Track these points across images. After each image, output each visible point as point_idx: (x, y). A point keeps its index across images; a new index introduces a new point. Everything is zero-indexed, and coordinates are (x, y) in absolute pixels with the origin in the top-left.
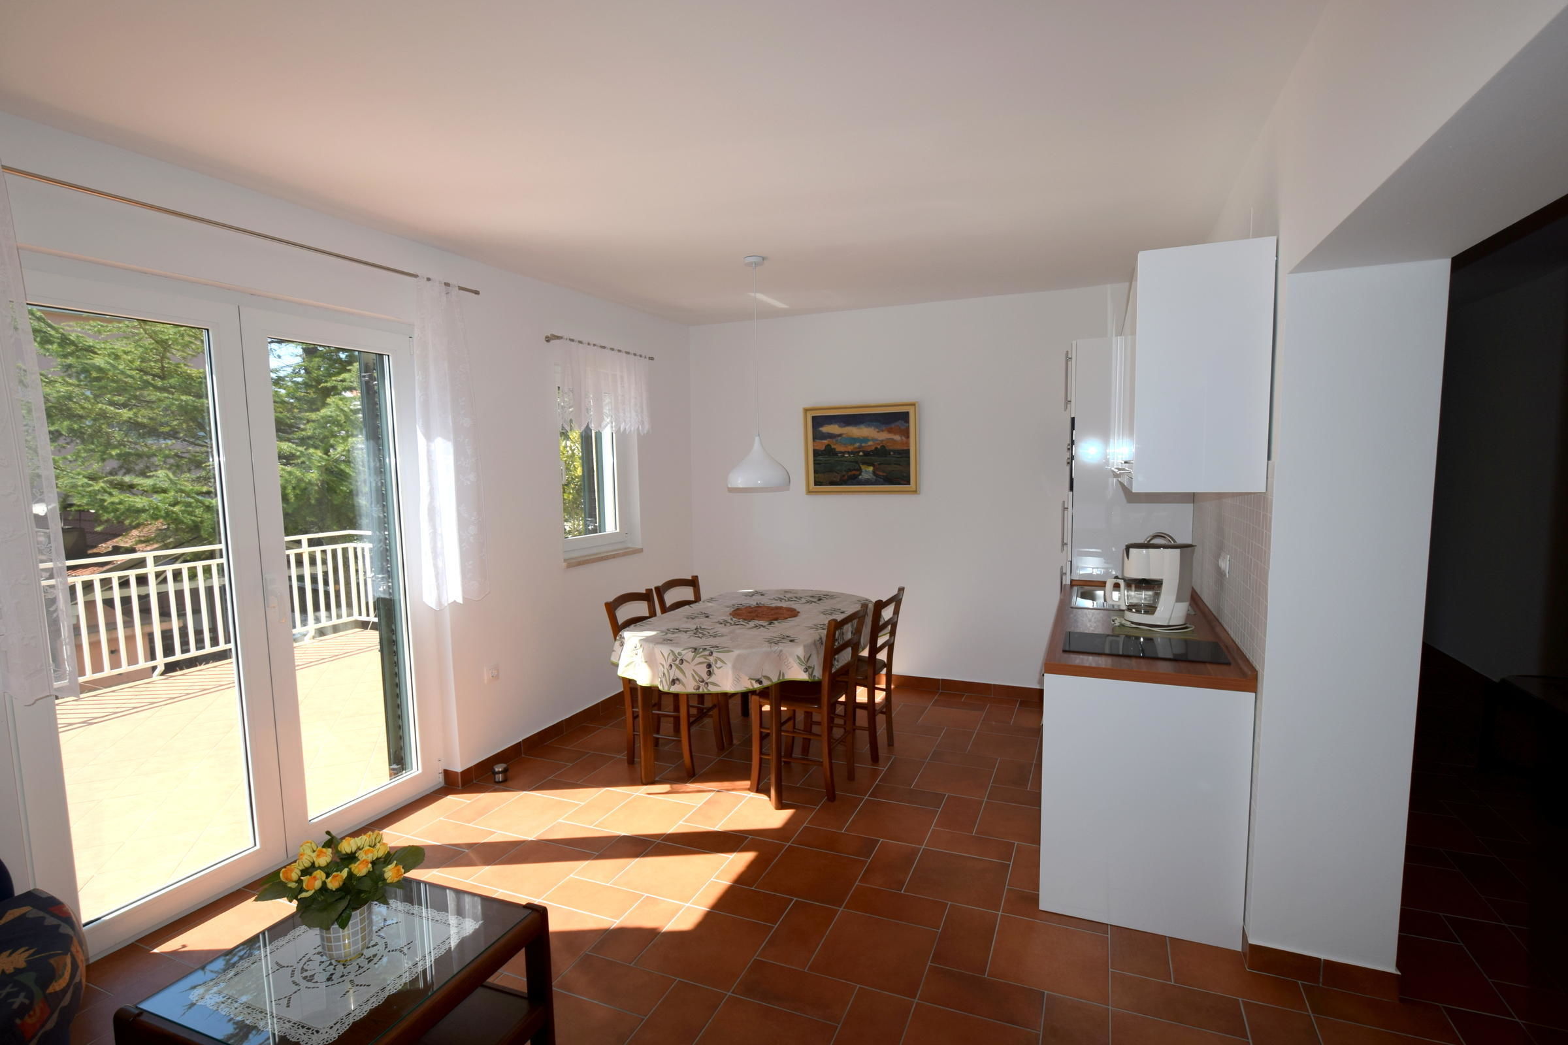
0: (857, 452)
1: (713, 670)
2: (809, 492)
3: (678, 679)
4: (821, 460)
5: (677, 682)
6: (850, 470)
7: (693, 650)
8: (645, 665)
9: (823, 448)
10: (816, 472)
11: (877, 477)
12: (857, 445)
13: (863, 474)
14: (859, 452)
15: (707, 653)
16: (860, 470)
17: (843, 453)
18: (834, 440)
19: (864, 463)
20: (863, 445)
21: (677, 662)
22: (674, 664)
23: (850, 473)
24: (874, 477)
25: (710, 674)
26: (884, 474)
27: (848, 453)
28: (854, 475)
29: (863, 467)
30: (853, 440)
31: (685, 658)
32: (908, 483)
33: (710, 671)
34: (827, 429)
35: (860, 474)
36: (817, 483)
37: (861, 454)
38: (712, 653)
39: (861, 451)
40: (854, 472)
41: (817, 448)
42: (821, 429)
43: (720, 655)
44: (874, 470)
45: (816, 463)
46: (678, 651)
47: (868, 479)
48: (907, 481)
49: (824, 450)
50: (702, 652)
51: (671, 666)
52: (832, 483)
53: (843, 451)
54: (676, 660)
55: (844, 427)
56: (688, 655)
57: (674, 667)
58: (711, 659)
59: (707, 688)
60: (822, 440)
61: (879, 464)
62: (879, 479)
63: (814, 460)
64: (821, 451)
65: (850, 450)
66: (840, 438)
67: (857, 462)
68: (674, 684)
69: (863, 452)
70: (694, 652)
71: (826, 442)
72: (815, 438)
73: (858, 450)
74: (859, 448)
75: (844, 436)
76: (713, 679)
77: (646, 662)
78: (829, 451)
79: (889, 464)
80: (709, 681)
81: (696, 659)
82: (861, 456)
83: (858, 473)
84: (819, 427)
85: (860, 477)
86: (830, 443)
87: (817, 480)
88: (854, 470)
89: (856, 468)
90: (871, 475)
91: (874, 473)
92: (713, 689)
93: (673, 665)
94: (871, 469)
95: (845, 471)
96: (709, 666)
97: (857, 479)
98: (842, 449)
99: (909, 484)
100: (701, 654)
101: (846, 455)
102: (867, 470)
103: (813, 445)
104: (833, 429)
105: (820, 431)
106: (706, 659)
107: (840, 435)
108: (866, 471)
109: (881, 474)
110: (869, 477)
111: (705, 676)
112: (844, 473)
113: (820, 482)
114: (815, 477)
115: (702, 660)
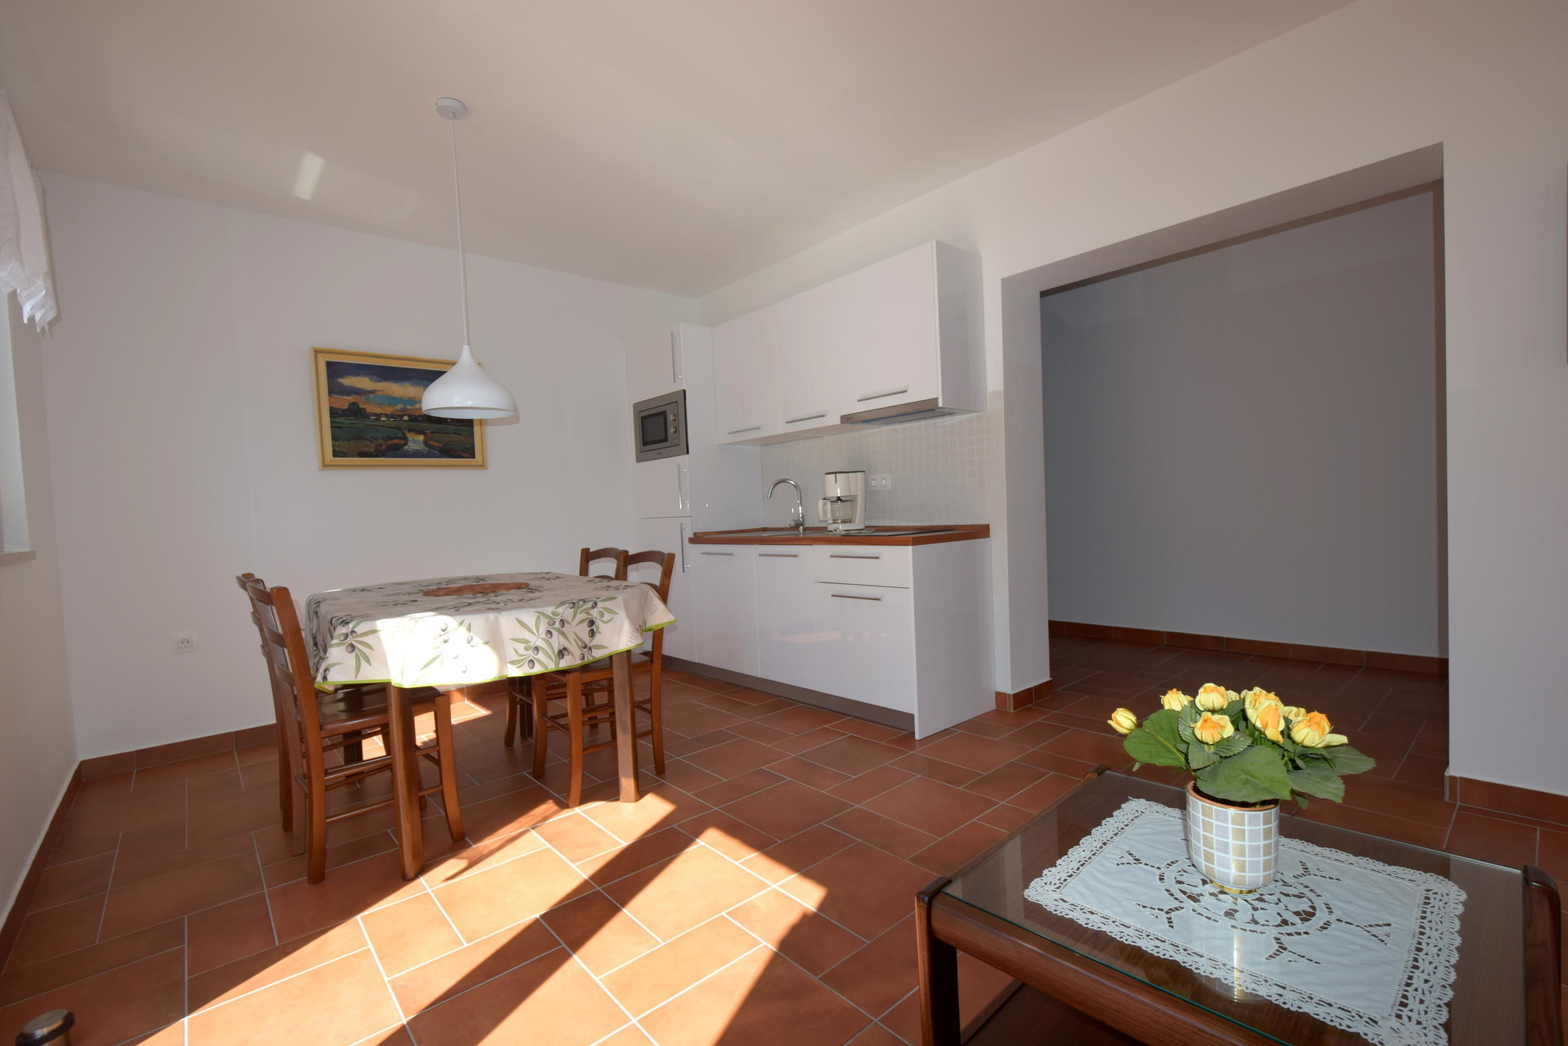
0: (399, 416)
1: (597, 628)
2: (325, 466)
3: (565, 649)
4: (343, 423)
5: (566, 653)
6: (390, 438)
7: (571, 605)
8: (487, 647)
9: (346, 407)
10: (335, 438)
11: (429, 447)
12: (400, 406)
13: (409, 444)
14: (403, 416)
15: (590, 605)
16: (405, 438)
17: (379, 416)
18: (363, 398)
19: (410, 430)
20: (409, 407)
21: (557, 625)
22: (555, 629)
23: (390, 442)
24: (427, 449)
25: (592, 634)
26: (441, 445)
27: (386, 415)
28: (397, 444)
29: (409, 435)
30: (394, 400)
31: (564, 617)
32: (473, 456)
33: (592, 631)
34: (348, 381)
35: (406, 444)
36: (336, 454)
37: (406, 418)
38: (596, 604)
39: (406, 415)
40: (396, 441)
41: (336, 406)
42: (340, 380)
43: (608, 604)
44: (425, 439)
45: (334, 426)
46: (550, 612)
47: (419, 450)
48: (472, 455)
49: (347, 410)
50: (582, 605)
51: (549, 632)
52: (362, 454)
53: (379, 413)
54: (554, 623)
55: (380, 381)
56: (565, 612)
57: (555, 633)
58: (594, 613)
59: (591, 655)
60: (343, 395)
61: (432, 433)
62: (433, 450)
63: (331, 422)
64: (343, 411)
65: (389, 413)
66: (372, 396)
67: (400, 429)
68: (563, 657)
69: (409, 416)
70: (573, 607)
71: (350, 399)
72: (331, 392)
73: (401, 413)
74: (402, 410)
75: (378, 393)
76: (597, 640)
77: (487, 643)
78: (355, 411)
79: (447, 433)
80: (592, 644)
81: (578, 616)
82: (405, 421)
83: (402, 442)
84: (338, 377)
85: (406, 448)
86: (356, 401)
87: (337, 449)
88: (397, 438)
89: (399, 436)
90: (422, 445)
91: (425, 442)
92: (598, 654)
93: (551, 630)
94: (421, 438)
95: (382, 439)
96: (592, 623)
97: (401, 450)
98: (378, 411)
99: (474, 458)
100: (582, 609)
101: (382, 419)
102: (416, 438)
103: (330, 402)
104: (363, 382)
105: (341, 385)
106: (588, 613)
107: (372, 392)
108: (413, 440)
109: (435, 444)
110: (418, 448)
111: (586, 637)
112: (381, 441)
113: (342, 452)
114: (333, 445)
115: (584, 616)
